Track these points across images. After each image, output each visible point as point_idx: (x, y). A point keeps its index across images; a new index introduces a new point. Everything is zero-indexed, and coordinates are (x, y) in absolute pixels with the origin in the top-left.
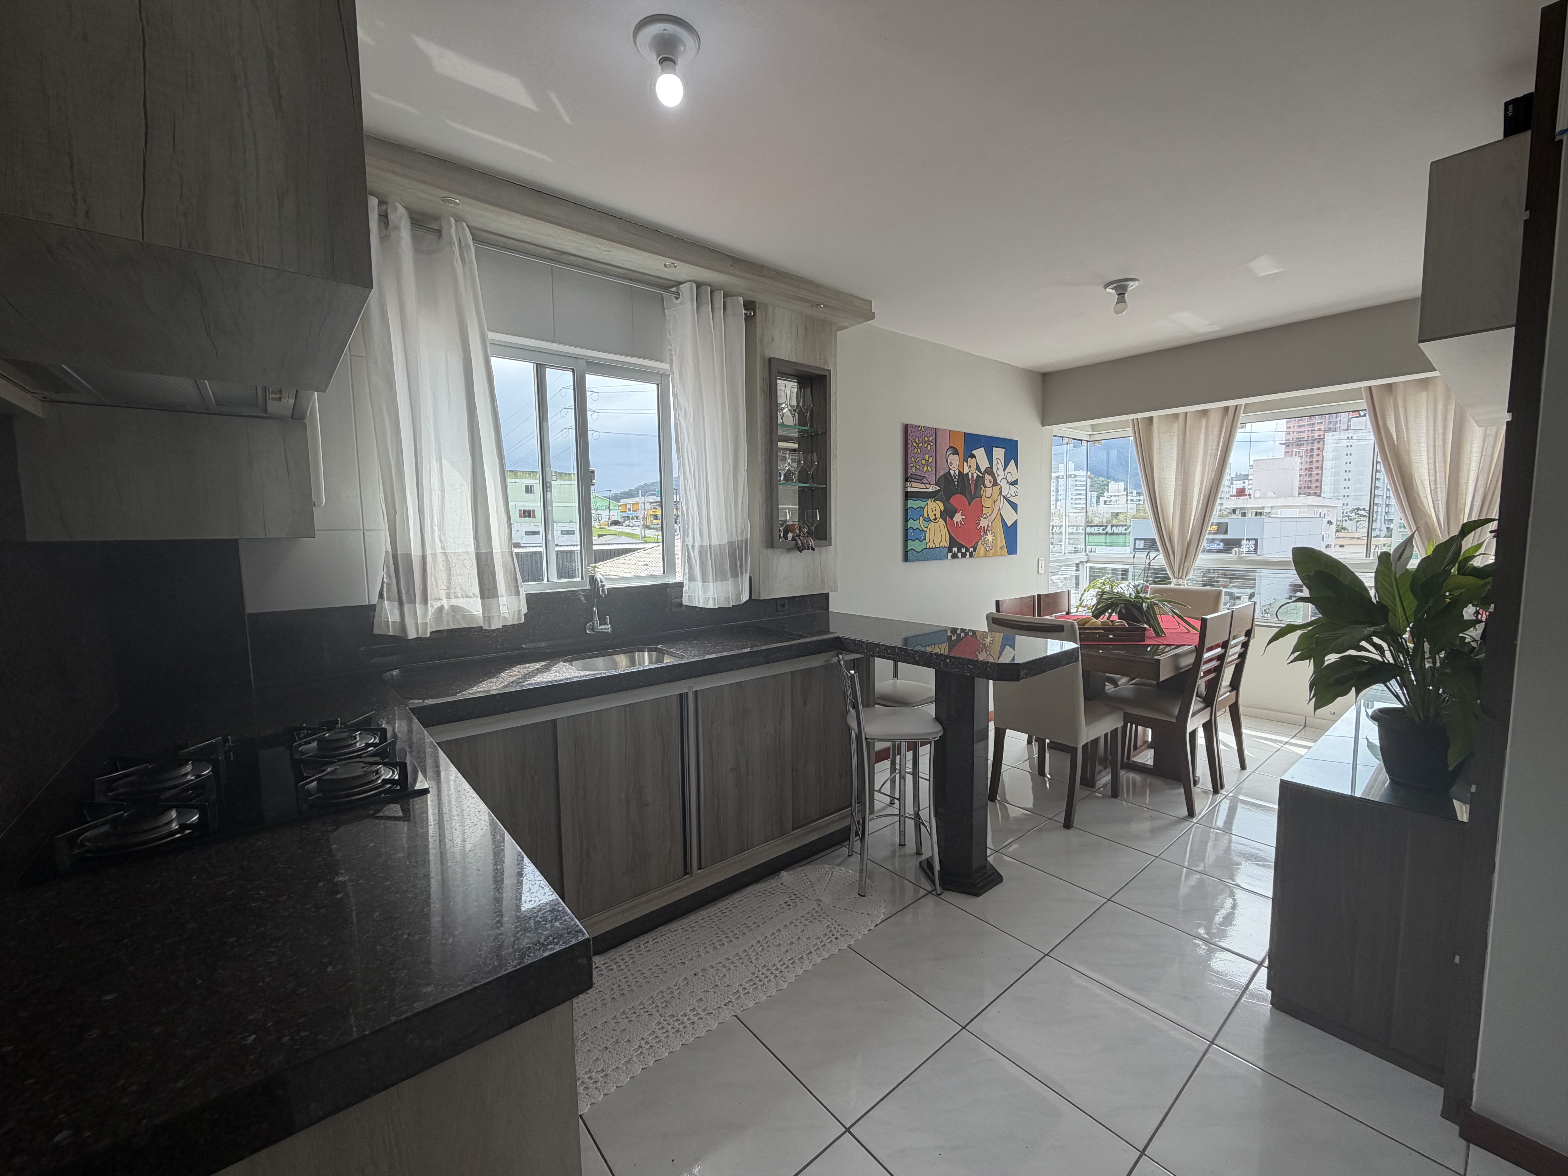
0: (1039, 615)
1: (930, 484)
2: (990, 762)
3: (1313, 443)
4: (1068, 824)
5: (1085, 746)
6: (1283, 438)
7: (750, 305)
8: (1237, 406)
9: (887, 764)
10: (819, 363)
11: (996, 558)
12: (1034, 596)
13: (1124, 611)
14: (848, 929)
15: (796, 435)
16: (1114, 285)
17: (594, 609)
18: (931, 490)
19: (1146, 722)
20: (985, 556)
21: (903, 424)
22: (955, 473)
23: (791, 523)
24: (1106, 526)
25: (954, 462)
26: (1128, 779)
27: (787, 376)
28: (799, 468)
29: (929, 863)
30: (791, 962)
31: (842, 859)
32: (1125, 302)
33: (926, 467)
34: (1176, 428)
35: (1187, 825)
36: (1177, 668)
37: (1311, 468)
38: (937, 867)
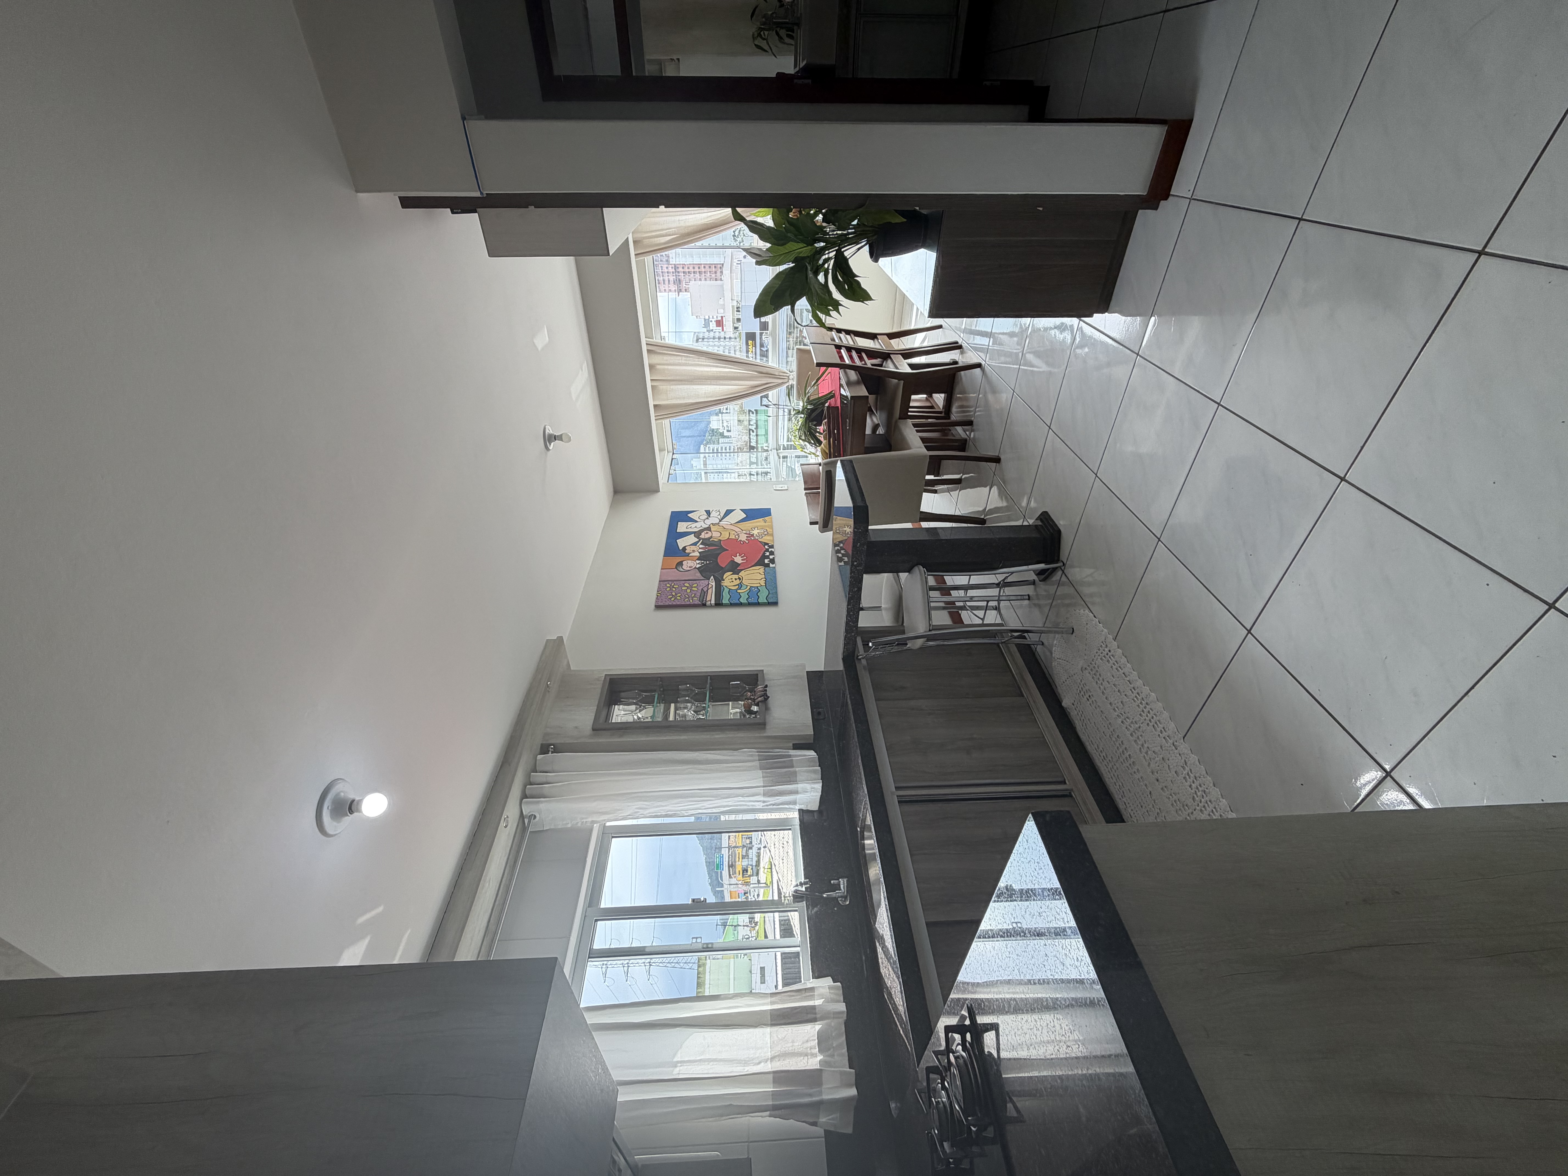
0: (819, 488)
1: (708, 585)
2: (954, 525)
3: (678, 272)
4: (997, 460)
5: (928, 448)
6: (673, 295)
7: (544, 749)
8: (647, 344)
9: (964, 614)
10: (599, 686)
11: (774, 524)
12: (806, 494)
13: (815, 423)
14: (1101, 641)
15: (662, 705)
16: (548, 444)
17: (824, 896)
18: (714, 584)
19: (906, 400)
20: (772, 535)
21: (655, 610)
22: (699, 564)
23: (743, 707)
24: (750, 430)
25: (688, 564)
26: (957, 412)
27: (608, 715)
28: (693, 701)
29: (1040, 573)
30: (1133, 690)
31: (1045, 649)
32: (562, 435)
33: (694, 589)
34: (664, 387)
35: (987, 369)
36: (857, 383)
37: (699, 272)
38: (1042, 566)
